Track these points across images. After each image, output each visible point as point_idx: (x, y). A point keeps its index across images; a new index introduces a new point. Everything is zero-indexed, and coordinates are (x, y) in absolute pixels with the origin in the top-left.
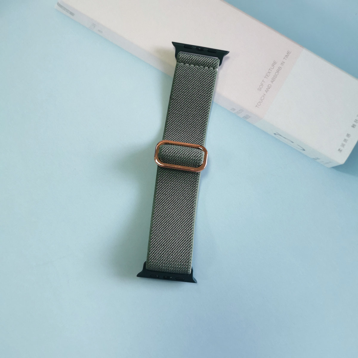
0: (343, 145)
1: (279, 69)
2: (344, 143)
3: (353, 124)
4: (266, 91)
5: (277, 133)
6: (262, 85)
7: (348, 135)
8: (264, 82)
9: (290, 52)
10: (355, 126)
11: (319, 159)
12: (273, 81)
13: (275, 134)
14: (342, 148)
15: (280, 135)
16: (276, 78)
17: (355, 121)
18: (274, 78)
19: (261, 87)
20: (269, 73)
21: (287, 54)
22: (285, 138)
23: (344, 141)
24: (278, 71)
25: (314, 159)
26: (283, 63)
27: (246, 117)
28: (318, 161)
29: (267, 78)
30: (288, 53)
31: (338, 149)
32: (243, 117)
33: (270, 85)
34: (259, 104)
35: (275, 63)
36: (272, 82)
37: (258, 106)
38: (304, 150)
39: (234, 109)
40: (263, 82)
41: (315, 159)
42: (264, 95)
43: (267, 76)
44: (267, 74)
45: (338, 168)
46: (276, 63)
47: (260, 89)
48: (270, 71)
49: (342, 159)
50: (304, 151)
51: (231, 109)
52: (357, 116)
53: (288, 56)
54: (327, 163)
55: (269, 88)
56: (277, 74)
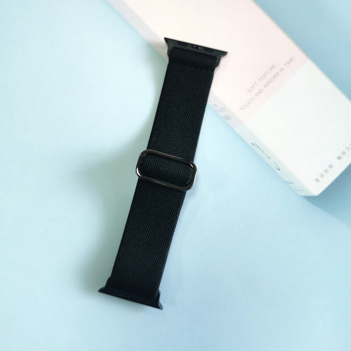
0: (322, 176)
1: (277, 75)
2: (324, 173)
3: (339, 156)
4: (256, 95)
5: (255, 143)
6: (253, 87)
7: (331, 166)
8: (257, 84)
9: (293, 60)
10: (340, 158)
13: (253, 144)
14: (320, 178)
15: (258, 147)
16: (270, 83)
17: (342, 153)
18: (268, 84)
19: (252, 89)
20: (265, 76)
21: (289, 61)
22: (262, 151)
23: (324, 171)
24: (274, 77)
25: (287, 182)
26: (282, 70)
27: (227, 118)
28: (291, 185)
29: (260, 81)
30: (291, 60)
31: (315, 178)
32: (223, 117)
33: (262, 89)
34: (244, 107)
35: (273, 67)
36: (265, 86)
37: (242, 109)
39: (216, 106)
40: (255, 85)
41: (288, 183)
42: (253, 98)
43: (261, 79)
44: (261, 77)
45: (311, 199)
46: (275, 68)
47: (249, 91)
48: (266, 74)
49: (317, 190)
50: (279, 171)
51: (213, 105)
52: (346, 148)
53: (290, 63)
54: (300, 190)
55: (260, 93)
56: (273, 79)
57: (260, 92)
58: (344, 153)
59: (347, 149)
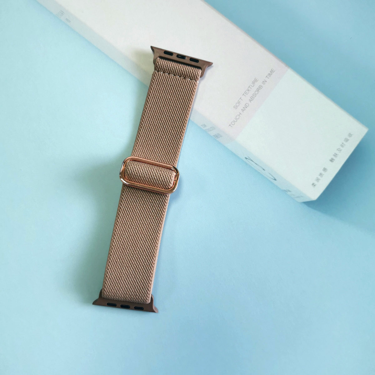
0: (318, 180)
1: (260, 88)
2: (319, 177)
3: (332, 158)
4: (243, 110)
5: (248, 157)
6: (239, 103)
7: (325, 170)
8: (242, 100)
9: (274, 71)
10: (333, 160)
11: (290, 191)
12: (251, 99)
13: (246, 158)
14: (316, 183)
15: (252, 161)
16: (255, 97)
17: (334, 155)
18: (253, 97)
19: (238, 105)
20: (248, 90)
21: (270, 73)
22: (256, 164)
23: (319, 175)
24: (258, 90)
25: (284, 190)
26: (264, 82)
27: (217, 136)
28: (289, 193)
29: (245, 96)
30: (272, 71)
31: (312, 183)
32: (213, 136)
33: (248, 104)
34: (233, 123)
35: (255, 81)
36: (250, 101)
37: (231, 125)
38: (275, 180)
39: (205, 126)
40: (240, 100)
41: (286, 191)
42: (240, 114)
43: (246, 93)
44: (245, 91)
45: (310, 204)
46: (257, 81)
47: (236, 107)
48: (249, 89)
49: (314, 194)
51: (202, 125)
52: (337, 150)
53: (272, 74)
54: (298, 197)
55: (246, 108)
56: (256, 92)
57: (246, 106)
58: (335, 155)
59: (339, 150)
